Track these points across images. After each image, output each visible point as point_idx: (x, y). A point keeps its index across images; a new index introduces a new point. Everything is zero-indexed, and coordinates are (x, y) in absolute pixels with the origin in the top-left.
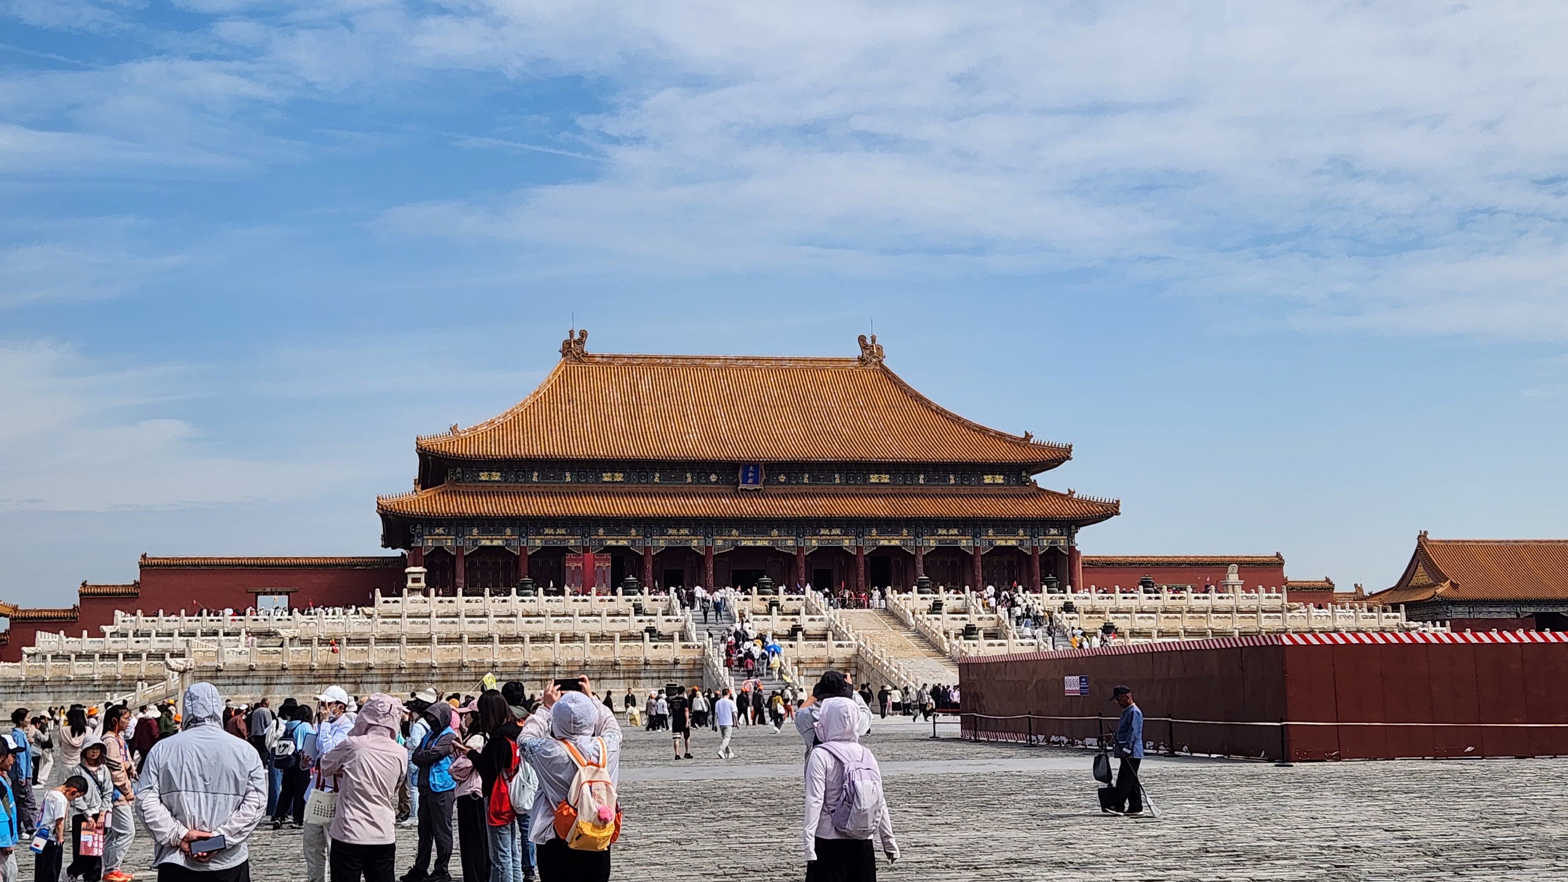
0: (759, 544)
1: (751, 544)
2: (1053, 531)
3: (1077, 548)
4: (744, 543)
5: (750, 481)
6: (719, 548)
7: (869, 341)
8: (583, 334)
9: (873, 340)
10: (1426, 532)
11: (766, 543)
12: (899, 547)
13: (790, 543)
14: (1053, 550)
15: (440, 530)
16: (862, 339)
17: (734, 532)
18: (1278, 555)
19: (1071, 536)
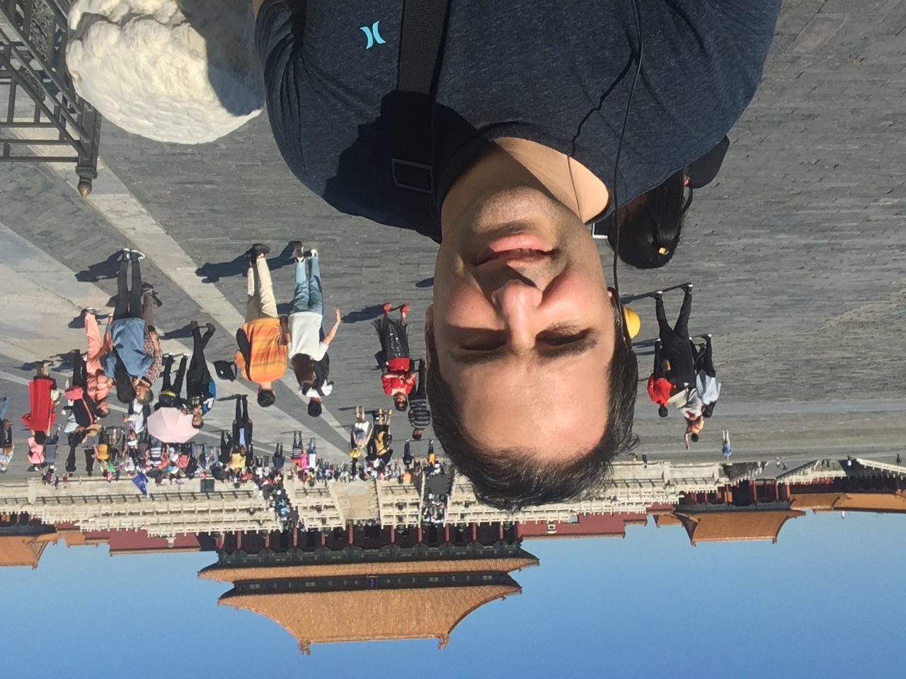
0: (369, 551)
1: (374, 550)
2: (229, 562)
3: (218, 554)
4: (376, 551)
5: (372, 580)
6: (388, 548)
7: (305, 652)
8: (439, 648)
9: (303, 653)
10: (33, 569)
11: (367, 551)
12: (305, 551)
13: (355, 551)
14: (230, 553)
15: (510, 552)
16: (309, 653)
17: (381, 555)
18: (111, 555)
19: (220, 559)
